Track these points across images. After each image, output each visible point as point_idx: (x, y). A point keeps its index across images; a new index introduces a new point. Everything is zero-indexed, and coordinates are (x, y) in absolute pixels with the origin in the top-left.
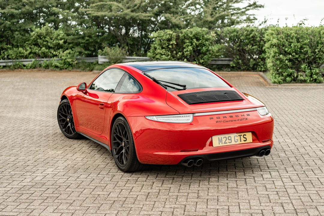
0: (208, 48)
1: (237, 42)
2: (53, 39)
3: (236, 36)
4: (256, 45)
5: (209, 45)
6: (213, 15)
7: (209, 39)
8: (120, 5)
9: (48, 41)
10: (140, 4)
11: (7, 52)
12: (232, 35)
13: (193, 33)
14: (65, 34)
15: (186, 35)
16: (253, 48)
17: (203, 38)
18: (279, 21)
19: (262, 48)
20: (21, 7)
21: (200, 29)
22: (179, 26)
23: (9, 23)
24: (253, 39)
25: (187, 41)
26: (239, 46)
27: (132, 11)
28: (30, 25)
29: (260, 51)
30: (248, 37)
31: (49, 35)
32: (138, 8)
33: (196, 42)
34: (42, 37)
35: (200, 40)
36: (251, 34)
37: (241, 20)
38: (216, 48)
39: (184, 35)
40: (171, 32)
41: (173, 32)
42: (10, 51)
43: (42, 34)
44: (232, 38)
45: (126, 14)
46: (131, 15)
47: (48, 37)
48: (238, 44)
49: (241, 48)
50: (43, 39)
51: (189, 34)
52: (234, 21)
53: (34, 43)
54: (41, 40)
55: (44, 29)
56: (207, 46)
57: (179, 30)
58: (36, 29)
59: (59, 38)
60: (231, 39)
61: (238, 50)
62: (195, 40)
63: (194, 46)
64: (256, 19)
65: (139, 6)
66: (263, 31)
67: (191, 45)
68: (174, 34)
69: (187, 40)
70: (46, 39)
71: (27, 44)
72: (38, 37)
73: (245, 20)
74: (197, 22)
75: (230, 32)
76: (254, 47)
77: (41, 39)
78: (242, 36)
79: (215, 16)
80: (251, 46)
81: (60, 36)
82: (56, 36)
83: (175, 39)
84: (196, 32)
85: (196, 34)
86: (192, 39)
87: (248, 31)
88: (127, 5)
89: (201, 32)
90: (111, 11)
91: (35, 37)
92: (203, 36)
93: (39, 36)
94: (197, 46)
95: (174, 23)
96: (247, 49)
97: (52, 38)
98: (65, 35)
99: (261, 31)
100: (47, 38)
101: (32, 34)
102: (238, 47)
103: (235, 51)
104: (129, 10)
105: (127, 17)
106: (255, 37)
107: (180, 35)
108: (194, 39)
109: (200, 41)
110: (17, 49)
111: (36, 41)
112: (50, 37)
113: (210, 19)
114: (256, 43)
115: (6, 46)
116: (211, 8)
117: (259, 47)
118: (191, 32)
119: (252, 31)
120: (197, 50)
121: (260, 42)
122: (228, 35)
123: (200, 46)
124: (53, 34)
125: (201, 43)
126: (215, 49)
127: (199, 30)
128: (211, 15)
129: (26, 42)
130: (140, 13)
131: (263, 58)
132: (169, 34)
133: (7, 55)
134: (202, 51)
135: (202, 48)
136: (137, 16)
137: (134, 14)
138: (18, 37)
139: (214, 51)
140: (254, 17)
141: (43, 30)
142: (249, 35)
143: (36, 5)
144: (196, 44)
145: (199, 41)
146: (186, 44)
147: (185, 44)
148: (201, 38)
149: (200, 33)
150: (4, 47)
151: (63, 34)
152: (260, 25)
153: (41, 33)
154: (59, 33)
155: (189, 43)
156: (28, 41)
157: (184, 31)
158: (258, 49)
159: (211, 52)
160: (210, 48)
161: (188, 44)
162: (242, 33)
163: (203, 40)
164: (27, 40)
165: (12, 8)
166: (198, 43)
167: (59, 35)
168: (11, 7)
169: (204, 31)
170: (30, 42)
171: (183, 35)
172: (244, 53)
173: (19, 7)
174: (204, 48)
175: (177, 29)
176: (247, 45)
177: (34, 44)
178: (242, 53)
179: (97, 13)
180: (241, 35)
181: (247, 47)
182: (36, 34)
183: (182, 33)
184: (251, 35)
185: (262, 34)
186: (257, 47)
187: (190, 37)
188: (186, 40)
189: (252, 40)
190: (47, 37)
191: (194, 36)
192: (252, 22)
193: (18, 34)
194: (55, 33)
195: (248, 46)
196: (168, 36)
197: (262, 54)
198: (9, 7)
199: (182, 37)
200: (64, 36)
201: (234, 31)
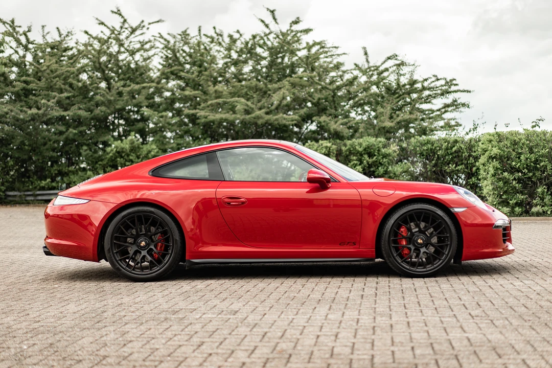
0: (388, 168)
1: (433, 160)
2: (141, 157)
3: (431, 149)
4: (462, 164)
5: (389, 164)
6: (392, 120)
7: (389, 155)
8: (249, 103)
9: (134, 160)
10: (281, 102)
11: (68, 178)
12: (425, 148)
13: (364, 145)
14: (160, 149)
15: (352, 149)
16: (457, 168)
17: (378, 153)
18: (496, 127)
19: (471, 169)
20: (92, 108)
21: (374, 139)
22: (341, 134)
23: (74, 131)
24: (457, 154)
25: (355, 158)
26: (435, 165)
27: (267, 113)
28: (105, 136)
29: (469, 173)
30: (449, 151)
31: (135, 151)
32: (277, 108)
33: (368, 159)
34: (123, 155)
35: (375, 155)
36: (454, 146)
37: (435, 127)
38: (399, 169)
39: (349, 150)
40: (329, 145)
41: (333, 144)
42: (72, 177)
43: (124, 150)
44: (425, 153)
45: (258, 117)
46: (266, 119)
47: (134, 155)
48: (434, 162)
49: (439, 169)
50: (126, 157)
51: (357, 147)
52: (426, 128)
53: (111, 164)
54: (122, 159)
55: (128, 143)
56: (385, 165)
57: (340, 141)
58: (116, 142)
59: (150, 156)
60: (423, 155)
61: (434, 171)
62: (366, 156)
63: (365, 166)
64: (460, 125)
65: (279, 105)
66: (473, 142)
67: (360, 164)
68: (334, 147)
69: (354, 156)
70: (131, 158)
71: (100, 165)
72: (117, 154)
73: (442, 127)
74: (368, 130)
75: (421, 144)
76: (459, 167)
77: (122, 157)
78: (439, 150)
79: (395, 119)
80: (454, 165)
81: (153, 153)
82: (146, 152)
83: (334, 155)
84: (368, 143)
85: (368, 147)
86: (361, 155)
87: (449, 142)
88: (259, 104)
89: (375, 143)
90: (234, 112)
91: (114, 154)
92: (379, 150)
93: (118, 152)
94: (370, 166)
95: (334, 129)
96: (448, 171)
97: (140, 155)
98: (160, 151)
99: (469, 142)
100: (132, 156)
101: (108, 149)
102: (434, 167)
103: (429, 173)
104: (263, 111)
105: (260, 122)
106: (460, 151)
107: (344, 148)
108: (364, 154)
109: (375, 158)
110: (83, 173)
111: (113, 160)
112: (136, 154)
113: (388, 124)
114: (462, 160)
115: (67, 168)
116: (389, 108)
117: (467, 168)
118: (360, 145)
119: (456, 142)
120: (370, 171)
121: (469, 159)
122: (418, 149)
123: (375, 166)
124: (141, 150)
125: (377, 161)
126: (397, 171)
127: (372, 140)
128: (391, 117)
129: (99, 161)
130: (281, 115)
131: (473, 184)
132: (326, 147)
133: (68, 182)
134: (378, 174)
135: (378, 168)
136: (276, 120)
137: (272, 118)
138: (87, 154)
139: (396, 173)
140: (456, 122)
141: (126, 144)
142: (451, 148)
143: (117, 104)
144: (368, 162)
145: (372, 158)
146: (352, 163)
147: (350, 162)
148: (376, 154)
149: (374, 145)
150: (64, 169)
151: (157, 150)
152: (467, 134)
153: (123, 148)
154: (149, 149)
155: (356, 160)
156: (102, 160)
157: (349, 142)
158: (466, 170)
159: (392, 175)
160: (390, 168)
161: (356, 162)
162: (440, 145)
163: (378, 156)
164: (100, 159)
165: (80, 109)
166: (371, 161)
167: (150, 152)
168: (78, 106)
169: (380, 142)
170: (105, 162)
171: (347, 148)
172: (444, 176)
173: (89, 108)
174: (380, 168)
175: (338, 141)
176: (448, 164)
177: (110, 166)
178: (441, 177)
179: (214, 116)
180: (438, 148)
181: (449, 167)
182: (115, 150)
183: (345, 145)
184: (454, 149)
185: (471, 146)
186: (463, 166)
187: (358, 152)
188: (352, 156)
189: (455, 157)
190: (132, 154)
191: (365, 150)
192: (454, 130)
193: (86, 150)
194: (145, 149)
195: (450, 165)
196: (324, 150)
197: (471, 178)
198: (76, 107)
199: (346, 151)
200: (158, 152)
201: (428, 142)
